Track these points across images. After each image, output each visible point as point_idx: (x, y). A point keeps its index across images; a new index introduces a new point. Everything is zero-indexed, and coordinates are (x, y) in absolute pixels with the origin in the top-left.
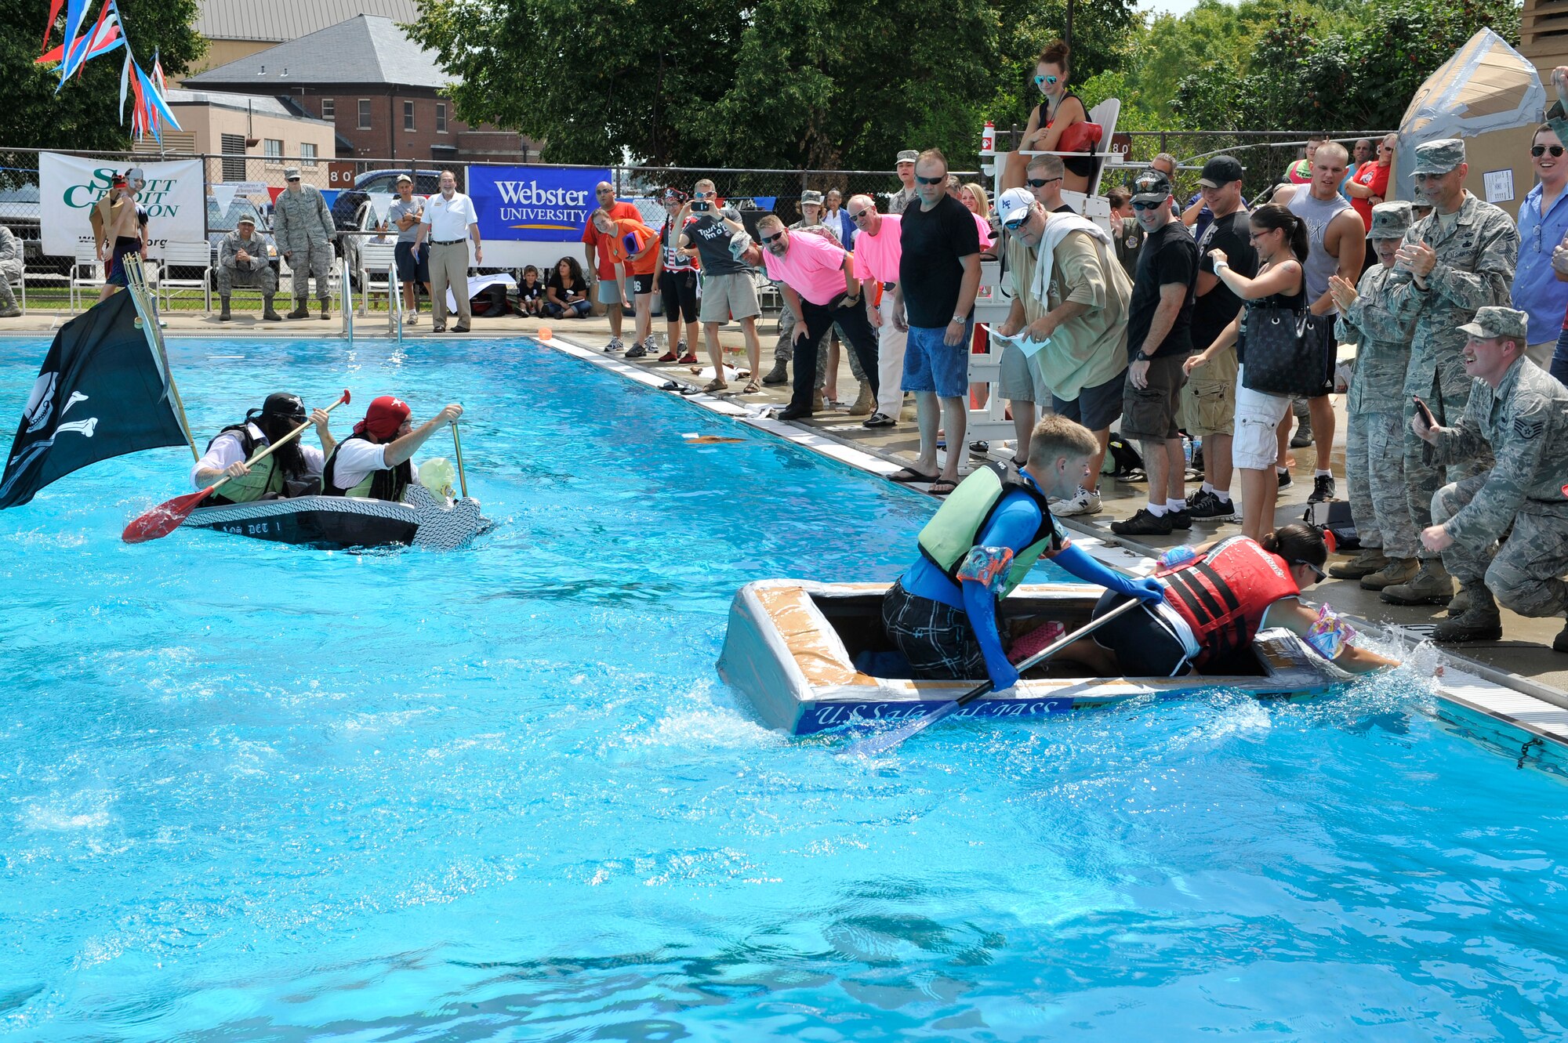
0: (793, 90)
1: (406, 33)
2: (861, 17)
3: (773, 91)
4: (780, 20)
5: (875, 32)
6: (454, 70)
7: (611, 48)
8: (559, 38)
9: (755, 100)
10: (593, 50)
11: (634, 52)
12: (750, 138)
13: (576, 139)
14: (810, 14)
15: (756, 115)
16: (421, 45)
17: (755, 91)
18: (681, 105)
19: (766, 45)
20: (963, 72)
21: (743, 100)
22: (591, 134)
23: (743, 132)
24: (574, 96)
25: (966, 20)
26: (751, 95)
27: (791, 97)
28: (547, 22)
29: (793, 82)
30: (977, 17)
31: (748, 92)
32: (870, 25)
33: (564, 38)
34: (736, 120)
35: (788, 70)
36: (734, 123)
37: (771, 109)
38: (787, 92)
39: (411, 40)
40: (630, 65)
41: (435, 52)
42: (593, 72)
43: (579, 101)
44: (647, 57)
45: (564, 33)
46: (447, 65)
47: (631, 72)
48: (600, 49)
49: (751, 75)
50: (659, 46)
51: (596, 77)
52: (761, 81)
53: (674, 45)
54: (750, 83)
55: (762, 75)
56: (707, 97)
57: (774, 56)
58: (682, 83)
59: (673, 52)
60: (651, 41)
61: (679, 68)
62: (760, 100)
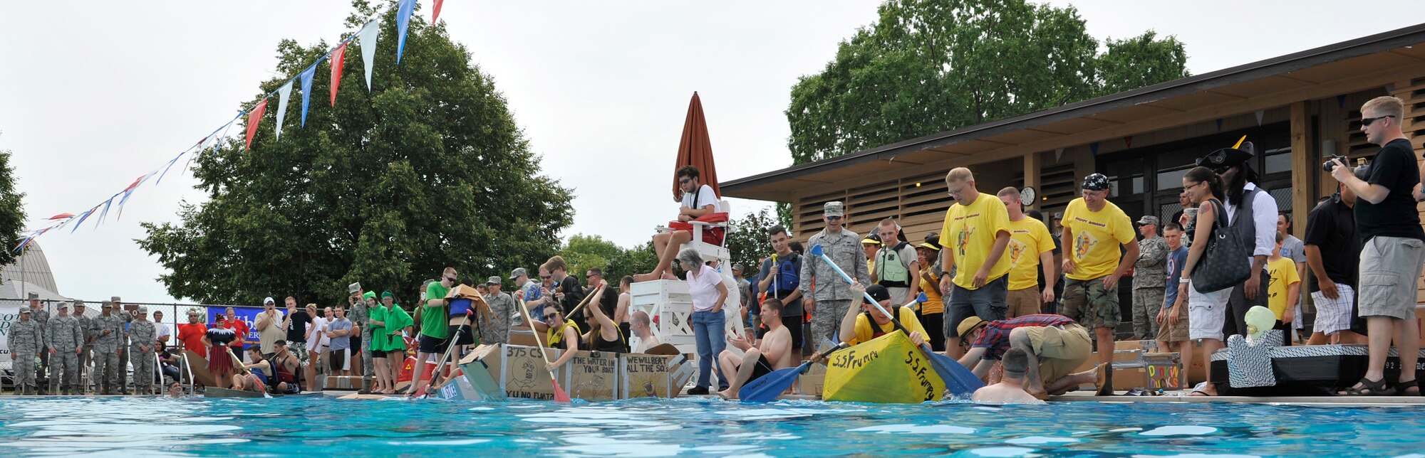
1: (140, 245)
4: (378, 232)
6: (167, 266)
7: (277, 248)
8: (247, 241)
10: (266, 249)
14: (395, 229)
16: (149, 252)
17: (367, 270)
18: (316, 281)
19: (372, 246)
20: (478, 263)
21: (360, 275)
24: (250, 276)
26: (364, 272)
27: (388, 273)
28: (238, 233)
29: (388, 265)
31: (363, 270)
32: (424, 237)
33: (250, 242)
39: (143, 249)
40: (287, 257)
41: (158, 256)
42: (264, 262)
43: (254, 279)
44: (296, 254)
45: (250, 239)
46: (165, 263)
47: (284, 263)
48: (269, 249)
49: (365, 261)
50: (302, 248)
51: (266, 264)
52: (370, 264)
53: (310, 249)
54: (364, 266)
55: (371, 261)
56: (331, 277)
57: (377, 251)
58: (316, 269)
59: (310, 252)
60: (298, 245)
61: (313, 261)
62: (370, 275)
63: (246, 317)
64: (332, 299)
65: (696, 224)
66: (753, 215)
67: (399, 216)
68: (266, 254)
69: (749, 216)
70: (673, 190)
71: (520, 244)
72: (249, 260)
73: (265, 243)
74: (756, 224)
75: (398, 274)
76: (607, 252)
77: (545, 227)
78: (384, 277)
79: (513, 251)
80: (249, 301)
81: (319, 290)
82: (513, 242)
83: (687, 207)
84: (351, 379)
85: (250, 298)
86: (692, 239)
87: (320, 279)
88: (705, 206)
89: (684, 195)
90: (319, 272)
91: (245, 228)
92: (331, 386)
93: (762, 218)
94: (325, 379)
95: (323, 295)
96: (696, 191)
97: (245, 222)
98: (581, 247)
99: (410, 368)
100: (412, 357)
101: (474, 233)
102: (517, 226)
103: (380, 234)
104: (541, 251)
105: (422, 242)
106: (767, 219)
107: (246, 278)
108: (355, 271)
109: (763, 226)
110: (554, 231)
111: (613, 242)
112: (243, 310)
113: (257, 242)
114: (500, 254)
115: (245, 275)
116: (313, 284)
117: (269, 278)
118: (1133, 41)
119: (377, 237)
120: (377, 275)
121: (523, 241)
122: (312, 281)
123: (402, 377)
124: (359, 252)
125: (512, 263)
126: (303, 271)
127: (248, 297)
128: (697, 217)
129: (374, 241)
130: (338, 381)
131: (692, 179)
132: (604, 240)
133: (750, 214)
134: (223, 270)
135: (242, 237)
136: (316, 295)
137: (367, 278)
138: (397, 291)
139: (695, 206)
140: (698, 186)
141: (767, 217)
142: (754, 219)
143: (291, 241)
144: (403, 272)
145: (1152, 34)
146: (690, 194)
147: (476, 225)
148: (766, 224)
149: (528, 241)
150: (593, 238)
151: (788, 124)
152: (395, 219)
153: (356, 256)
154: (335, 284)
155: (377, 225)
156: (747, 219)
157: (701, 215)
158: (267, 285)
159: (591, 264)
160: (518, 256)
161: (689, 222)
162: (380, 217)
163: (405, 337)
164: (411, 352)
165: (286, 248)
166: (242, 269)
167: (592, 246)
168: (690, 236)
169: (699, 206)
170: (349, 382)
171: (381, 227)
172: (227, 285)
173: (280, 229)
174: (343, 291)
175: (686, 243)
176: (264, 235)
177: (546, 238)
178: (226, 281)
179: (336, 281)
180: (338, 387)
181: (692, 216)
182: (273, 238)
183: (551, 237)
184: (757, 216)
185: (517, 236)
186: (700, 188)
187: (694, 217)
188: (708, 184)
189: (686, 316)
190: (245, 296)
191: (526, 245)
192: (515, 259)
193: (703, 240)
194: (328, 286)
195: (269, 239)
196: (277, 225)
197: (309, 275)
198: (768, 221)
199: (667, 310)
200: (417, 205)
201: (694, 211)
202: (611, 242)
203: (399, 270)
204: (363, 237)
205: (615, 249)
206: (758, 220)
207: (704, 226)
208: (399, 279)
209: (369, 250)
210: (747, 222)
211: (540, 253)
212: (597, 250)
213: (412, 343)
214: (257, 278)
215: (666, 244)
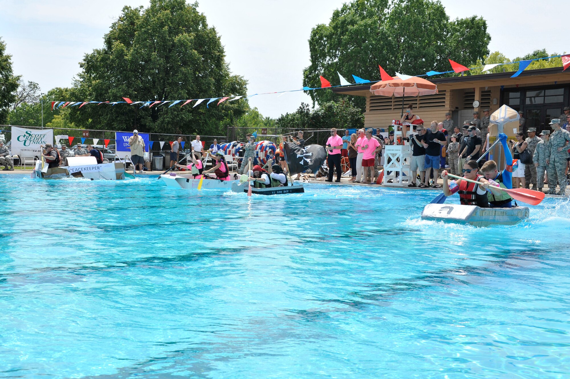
118: (467, 19)
145: (476, 17)
151: (308, 46)
200: (192, 87)
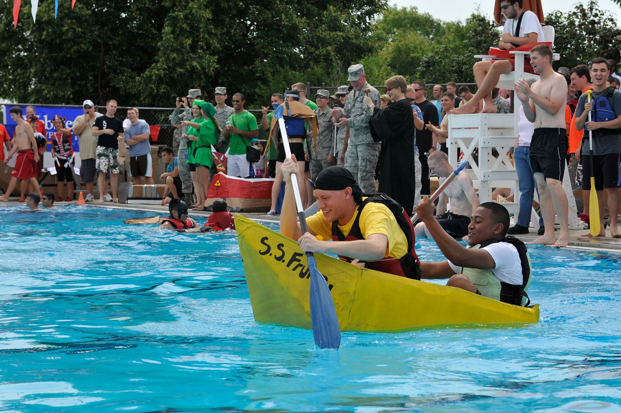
0: (195, 64)
2: (226, 23)
3: (181, 64)
4: (183, 23)
5: (234, 31)
7: (75, 41)
9: (171, 70)
10: (65, 40)
11: (89, 42)
12: (168, 91)
13: (54, 94)
15: (172, 79)
17: (171, 65)
18: (117, 74)
19: (176, 38)
20: (287, 55)
21: (164, 69)
22: (62, 91)
23: (165, 88)
24: (48, 69)
25: (287, 26)
26: (168, 67)
27: (193, 68)
29: (193, 59)
30: (295, 24)
31: (167, 65)
32: (231, 27)
33: (48, 33)
34: (160, 81)
35: (189, 52)
36: (158, 83)
37: (181, 74)
38: (190, 65)
40: (88, 49)
42: (63, 53)
43: (52, 71)
44: (96, 45)
45: (48, 30)
47: (84, 55)
48: (69, 40)
49: (169, 55)
50: (101, 38)
51: (65, 56)
52: (174, 59)
53: (111, 39)
54: (168, 59)
55: (175, 55)
56: (133, 69)
57: (181, 44)
58: (117, 61)
59: (110, 43)
60: (98, 36)
61: (114, 52)
62: (174, 69)
63: (46, 117)
64: (135, 94)
65: (518, 54)
66: (581, 6)
67: (205, 6)
68: (65, 45)
69: (577, 7)
70: (495, 14)
71: (332, 34)
72: (46, 51)
73: (63, 34)
74: (584, 15)
75: (204, 69)
76: (424, 26)
77: (359, 13)
78: (190, 71)
79: (324, 42)
80: (48, 96)
81: (121, 85)
82: (324, 32)
83: (509, 34)
84: (158, 188)
85: (49, 92)
86: (513, 70)
87: (122, 72)
88: (528, 34)
89: (506, 20)
90: (120, 65)
91: (43, 18)
92: (137, 195)
93: (591, 9)
94: (131, 188)
95: (126, 89)
96: (519, 16)
97: (42, 12)
98: (396, 20)
99: (219, 185)
100: (221, 173)
101: (283, 23)
102: (329, 15)
103: (185, 26)
104: (354, 41)
105: (228, 33)
106: (596, 10)
107: (45, 70)
108: (159, 65)
109: (592, 18)
110: (367, 19)
111: (430, 14)
112: (42, 109)
113: (55, 33)
114: (312, 44)
115: (43, 66)
116: (115, 77)
117: (68, 71)
119: (182, 29)
120: (181, 70)
121: (336, 30)
122: (113, 74)
123: (211, 194)
124: (162, 45)
125: (324, 55)
126: (104, 63)
127: (46, 91)
128: (519, 46)
129: (178, 33)
130: (144, 190)
131: (512, 4)
132: (421, 11)
133: (578, 5)
134: (19, 58)
135: (39, 28)
136: (118, 89)
137: (171, 72)
138: (203, 84)
139: (517, 34)
140: (519, 12)
141: (597, 7)
142: (583, 11)
143: (91, 31)
144: (209, 66)
146: (512, 20)
147: (286, 15)
148: (596, 15)
149: (340, 31)
150: (408, 10)
152: (200, 9)
153: (159, 49)
154: (137, 78)
155: (181, 15)
156: (575, 10)
157: (524, 43)
158: (66, 79)
159: (407, 42)
160: (329, 48)
161: (511, 52)
162: (185, 7)
163: (214, 153)
164: (220, 168)
165: (85, 39)
166: (40, 61)
167: (408, 18)
168: (511, 66)
169: (522, 33)
170: (155, 191)
171: (186, 18)
172: (24, 78)
173: (79, 19)
174: (147, 86)
175: (507, 73)
176: (63, 26)
177: (358, 25)
178: (24, 73)
179: (139, 75)
180: (144, 196)
181: (514, 44)
182: (73, 28)
183: (365, 24)
184: (586, 7)
185: (329, 26)
186: (523, 14)
187: (516, 46)
188: (531, 10)
189: (507, 150)
190: (44, 90)
191: (338, 36)
192: (327, 51)
193: (525, 71)
194: (130, 79)
195: (68, 31)
196: (76, 15)
197: (110, 67)
198: (597, 12)
199: (487, 145)
201: (516, 39)
202: (428, 14)
203: (205, 65)
204: (167, 29)
205: (432, 22)
206: (586, 11)
207: (525, 55)
208: (205, 73)
209: (173, 43)
210: (575, 13)
211: (353, 43)
212: (414, 24)
213: (222, 159)
214: (56, 70)
215: (486, 73)
